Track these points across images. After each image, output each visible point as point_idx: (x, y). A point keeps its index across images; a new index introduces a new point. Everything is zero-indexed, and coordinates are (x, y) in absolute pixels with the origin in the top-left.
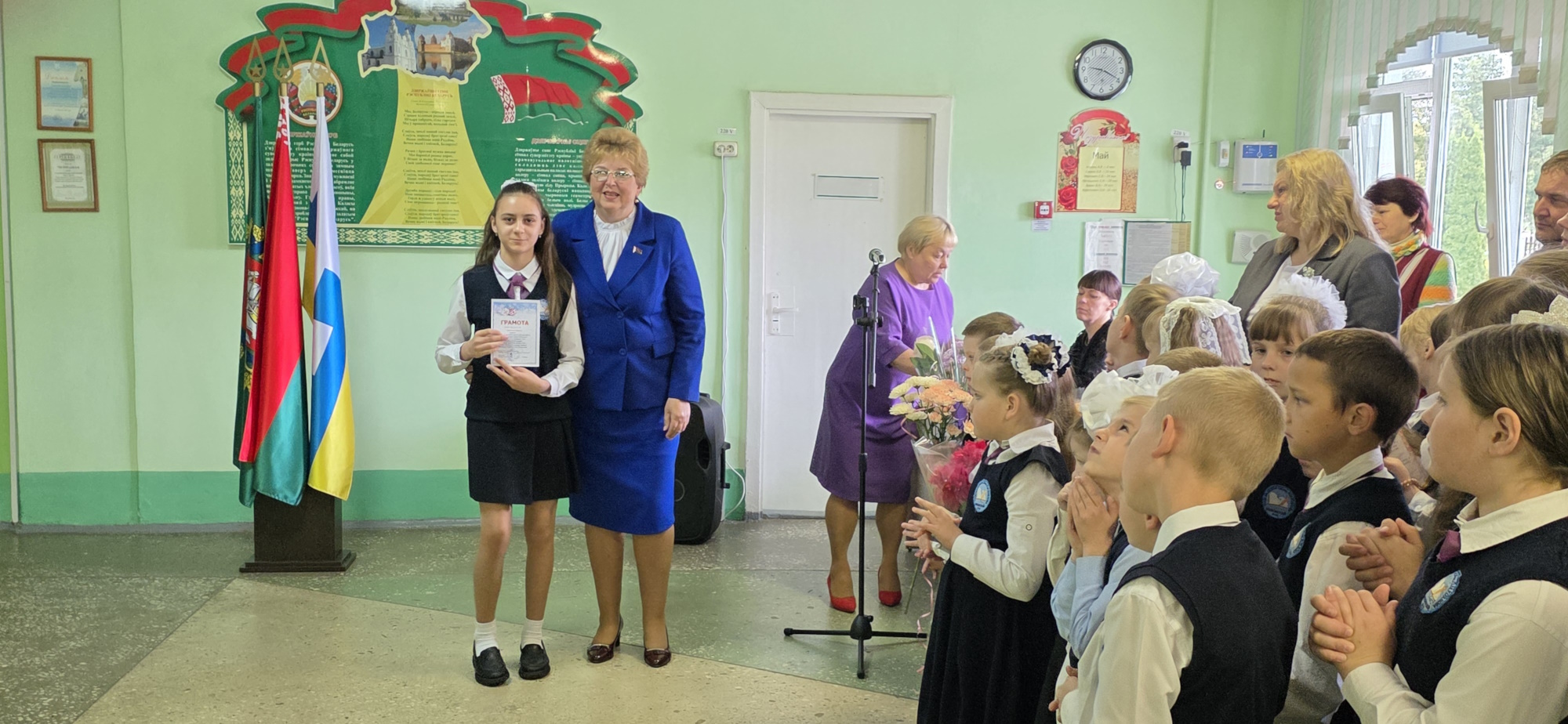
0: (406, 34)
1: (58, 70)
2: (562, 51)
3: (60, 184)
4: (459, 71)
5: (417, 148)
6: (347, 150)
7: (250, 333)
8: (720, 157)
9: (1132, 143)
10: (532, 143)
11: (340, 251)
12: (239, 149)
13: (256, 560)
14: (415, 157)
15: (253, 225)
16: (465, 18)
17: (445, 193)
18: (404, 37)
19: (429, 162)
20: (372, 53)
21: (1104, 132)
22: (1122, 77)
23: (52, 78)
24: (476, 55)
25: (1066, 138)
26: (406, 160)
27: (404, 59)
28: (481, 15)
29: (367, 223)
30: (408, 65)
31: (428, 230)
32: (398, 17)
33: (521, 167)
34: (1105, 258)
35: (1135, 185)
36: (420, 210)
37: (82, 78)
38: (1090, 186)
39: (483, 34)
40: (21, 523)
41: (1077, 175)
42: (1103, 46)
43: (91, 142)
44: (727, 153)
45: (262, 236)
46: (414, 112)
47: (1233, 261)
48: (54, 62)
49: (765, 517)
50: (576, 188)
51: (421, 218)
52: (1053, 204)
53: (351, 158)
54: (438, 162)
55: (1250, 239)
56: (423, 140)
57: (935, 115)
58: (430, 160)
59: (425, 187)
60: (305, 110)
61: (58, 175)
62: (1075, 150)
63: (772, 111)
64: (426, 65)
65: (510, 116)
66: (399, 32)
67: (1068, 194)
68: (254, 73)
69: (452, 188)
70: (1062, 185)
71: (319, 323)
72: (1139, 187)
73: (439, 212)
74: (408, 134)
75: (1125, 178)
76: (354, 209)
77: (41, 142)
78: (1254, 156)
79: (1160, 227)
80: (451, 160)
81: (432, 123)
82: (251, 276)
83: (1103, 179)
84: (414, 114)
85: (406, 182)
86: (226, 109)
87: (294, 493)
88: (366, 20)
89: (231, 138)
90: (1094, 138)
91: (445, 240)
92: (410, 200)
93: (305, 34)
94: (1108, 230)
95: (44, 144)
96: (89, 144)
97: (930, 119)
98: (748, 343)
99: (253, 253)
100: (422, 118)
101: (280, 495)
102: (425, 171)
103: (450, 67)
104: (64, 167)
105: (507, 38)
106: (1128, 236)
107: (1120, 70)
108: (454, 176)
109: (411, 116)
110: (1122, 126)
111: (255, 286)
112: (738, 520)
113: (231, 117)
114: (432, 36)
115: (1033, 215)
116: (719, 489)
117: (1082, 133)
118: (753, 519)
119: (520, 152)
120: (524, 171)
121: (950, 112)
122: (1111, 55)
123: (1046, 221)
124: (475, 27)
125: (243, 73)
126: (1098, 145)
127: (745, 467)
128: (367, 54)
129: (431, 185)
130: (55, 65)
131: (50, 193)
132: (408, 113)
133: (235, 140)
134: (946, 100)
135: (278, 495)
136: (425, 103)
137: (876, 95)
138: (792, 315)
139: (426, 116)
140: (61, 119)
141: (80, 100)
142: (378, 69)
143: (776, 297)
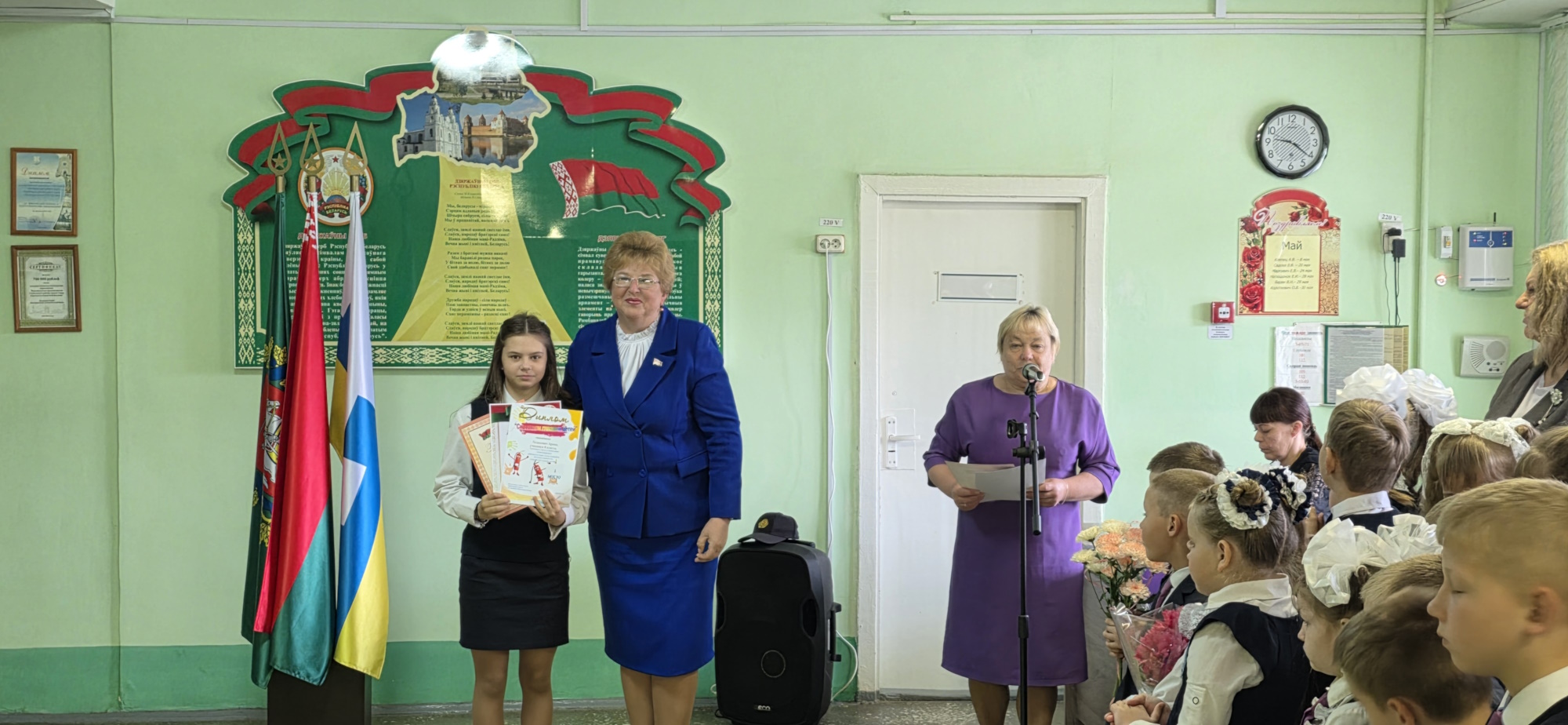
0: (449, 114)
1: (37, 164)
2: (635, 131)
3: (37, 299)
4: (512, 158)
5: (461, 249)
6: (378, 254)
7: (268, 476)
8: (824, 254)
9: (1330, 231)
10: (599, 241)
11: (374, 374)
12: (249, 254)
14: (459, 261)
15: (274, 345)
16: (520, 94)
17: (494, 303)
18: (448, 118)
19: (475, 265)
20: (409, 137)
21: (1295, 217)
22: (1315, 150)
23: (30, 173)
24: (532, 139)
25: (1249, 226)
26: (449, 264)
27: (447, 145)
28: (539, 90)
29: (400, 340)
30: (451, 151)
31: (473, 347)
32: (441, 95)
33: (586, 270)
34: (1301, 372)
35: (1336, 281)
36: (464, 324)
37: (65, 172)
38: (1279, 283)
39: (540, 112)
41: (1263, 269)
42: (1291, 114)
43: (74, 249)
44: (832, 248)
45: (284, 358)
46: (458, 206)
47: (1462, 372)
48: (34, 154)
49: (882, 697)
51: (465, 333)
52: (1234, 306)
53: (383, 263)
54: (486, 266)
55: (1482, 346)
56: (468, 239)
57: (1085, 199)
58: (477, 263)
59: (470, 296)
60: (329, 207)
61: (33, 289)
62: (1260, 239)
63: (885, 198)
64: (473, 151)
65: (572, 209)
66: (441, 113)
67: (1252, 293)
68: (277, 166)
69: (502, 296)
70: (1245, 281)
71: (350, 463)
72: (1340, 284)
73: (487, 326)
74: (451, 232)
75: (1323, 273)
76: (385, 324)
77: (15, 249)
78: (1484, 244)
79: (1369, 333)
80: (501, 263)
81: (480, 219)
82: (270, 406)
83: (1295, 274)
84: (459, 209)
85: (447, 290)
86: (236, 206)
87: (318, 670)
88: (403, 99)
89: (241, 241)
90: (1283, 225)
92: (452, 312)
93: (328, 116)
94: (1303, 336)
95: (19, 251)
96: (72, 251)
97: (1080, 204)
98: (859, 478)
99: (272, 378)
100: (467, 214)
101: (301, 673)
102: (470, 277)
103: (501, 153)
104: (42, 279)
105: (569, 116)
106: (1330, 344)
107: (1313, 143)
108: (505, 282)
109: (455, 211)
110: (1318, 209)
111: (276, 418)
112: (850, 702)
113: (241, 216)
114: (480, 116)
115: (1209, 319)
116: (829, 662)
117: (1268, 218)
118: (868, 700)
119: (585, 252)
120: (587, 274)
121: (1103, 195)
122: (1301, 124)
123: (1226, 326)
124: (531, 105)
125: (256, 165)
126: (1288, 233)
127: (857, 634)
128: (403, 138)
129: (477, 293)
130: (33, 159)
131: (23, 310)
132: (452, 209)
133: (245, 244)
134: (1099, 181)
135: (299, 673)
136: (471, 196)
137: (1013, 176)
138: (913, 444)
139: (472, 212)
140: (40, 222)
141: (61, 199)
142: (416, 156)
143: (891, 423)
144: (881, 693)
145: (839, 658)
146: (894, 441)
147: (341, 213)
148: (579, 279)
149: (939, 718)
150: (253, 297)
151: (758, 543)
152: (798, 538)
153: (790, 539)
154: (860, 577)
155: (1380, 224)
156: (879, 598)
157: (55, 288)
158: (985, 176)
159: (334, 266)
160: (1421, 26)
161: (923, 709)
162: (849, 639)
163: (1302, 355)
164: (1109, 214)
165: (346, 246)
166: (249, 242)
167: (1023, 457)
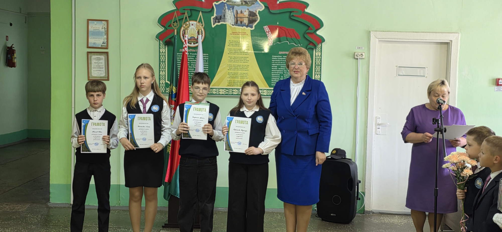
0: (230, 10)
1: (96, 25)
2: (293, 16)
3: (95, 70)
4: (251, 24)
5: (233, 56)
6: (206, 57)
8: (358, 59)
10: (279, 54)
12: (164, 56)
13: (168, 222)
14: (233, 59)
15: (173, 86)
16: (254, 3)
17: (244, 74)
18: (230, 11)
20: (217, 17)
23: (93, 28)
24: (258, 18)
26: (229, 61)
27: (229, 20)
30: (231, 22)
31: (236, 89)
32: (228, 3)
33: (274, 64)
36: (233, 81)
37: (105, 28)
39: (261, 9)
43: (107, 53)
44: (360, 57)
45: (176, 91)
46: (233, 41)
48: (95, 21)
49: (373, 213)
51: (234, 84)
53: (207, 60)
54: (241, 61)
56: (236, 52)
57: (451, 41)
58: (238, 60)
59: (236, 72)
60: (190, 41)
61: (94, 66)
63: (379, 40)
64: (238, 22)
65: (271, 43)
66: (228, 9)
68: (174, 26)
69: (246, 72)
73: (241, 82)
77: (88, 53)
80: (246, 61)
81: (240, 46)
85: (228, 70)
86: (160, 40)
88: (215, 4)
89: (161, 52)
92: (230, 77)
93: (191, 10)
95: (89, 54)
96: (106, 54)
97: (449, 43)
98: (367, 137)
99: (172, 98)
100: (235, 44)
102: (236, 65)
103: (247, 23)
104: (97, 63)
105: (271, 10)
108: (247, 67)
109: (231, 43)
112: (362, 214)
113: (161, 43)
114: (240, 10)
115: (495, 84)
116: (356, 200)
118: (368, 214)
119: (274, 57)
120: (275, 65)
121: (458, 39)
123: (501, 87)
124: (258, 7)
125: (167, 26)
127: (365, 191)
128: (215, 18)
129: (238, 71)
130: (94, 23)
131: (91, 73)
132: (230, 42)
133: (163, 52)
134: (457, 35)
136: (237, 38)
137: (425, 32)
138: (386, 126)
139: (237, 43)
140: (96, 44)
141: (104, 36)
142: (219, 24)
143: (379, 118)
144: (373, 211)
145: (360, 199)
146: (380, 125)
147: (194, 43)
148: (272, 67)
149: (394, 221)
150: (165, 70)
151: (332, 158)
152: (346, 157)
153: (343, 157)
154: (366, 172)
156: (373, 179)
157: (101, 66)
158: (416, 32)
159: (191, 61)
161: (388, 218)
162: (362, 192)
164: (460, 46)
165: (195, 54)
166: (164, 52)
167: (438, 131)
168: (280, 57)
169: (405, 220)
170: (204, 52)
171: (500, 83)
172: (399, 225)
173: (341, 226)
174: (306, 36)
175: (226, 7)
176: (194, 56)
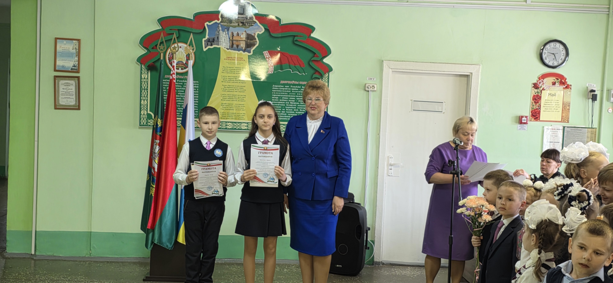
0: (225, 31)
1: (65, 44)
2: (296, 41)
3: (64, 97)
4: (248, 49)
5: (227, 84)
6: (196, 84)
7: (154, 169)
8: (369, 91)
9: (568, 89)
10: (281, 83)
11: (195, 131)
12: (146, 82)
13: (150, 275)
14: (227, 88)
15: (158, 118)
16: (253, 24)
17: (239, 105)
18: (224, 33)
19: (233, 91)
20: (209, 39)
22: (563, 58)
23: (62, 48)
24: (257, 42)
25: (536, 86)
26: (223, 90)
27: (224, 43)
28: (260, 23)
30: (225, 46)
31: (231, 122)
32: (222, 24)
33: (275, 94)
34: (553, 144)
35: (569, 109)
36: (227, 113)
37: (76, 48)
38: (546, 109)
39: (260, 32)
40: (36, 254)
41: (540, 104)
42: (554, 43)
44: (371, 89)
45: (161, 124)
46: (227, 67)
48: (64, 40)
49: (383, 264)
50: (300, 104)
51: (228, 116)
52: (528, 118)
53: (198, 88)
54: (237, 91)
56: (230, 80)
57: (472, 73)
59: (230, 102)
60: (177, 66)
61: (63, 93)
62: (540, 91)
63: (393, 70)
64: (234, 46)
65: (271, 70)
66: (222, 30)
67: (536, 113)
68: (160, 49)
69: (243, 103)
70: (533, 108)
72: (571, 110)
73: (236, 114)
74: (224, 77)
75: (564, 106)
77: (55, 77)
79: (581, 130)
80: (243, 90)
81: (235, 73)
82: (156, 142)
84: (227, 68)
85: (222, 100)
86: (141, 64)
87: (171, 244)
88: (207, 25)
89: (143, 77)
90: (549, 86)
91: (238, 127)
92: (223, 108)
93: (179, 30)
94: (555, 130)
95: (57, 78)
96: (77, 79)
97: (469, 75)
98: (378, 179)
99: (156, 131)
100: (230, 70)
101: (165, 245)
102: (231, 95)
103: (244, 47)
104: (66, 89)
105: (271, 34)
106: (565, 134)
107: (563, 55)
108: (244, 97)
109: (226, 69)
110: (563, 81)
111: (157, 147)
112: (371, 265)
113: (143, 68)
114: (237, 32)
115: (518, 122)
116: (365, 250)
117: (543, 84)
118: (378, 265)
119: (275, 87)
121: (479, 72)
122: (558, 47)
123: (525, 125)
124: (257, 29)
125: (150, 48)
126: (551, 90)
127: (374, 239)
128: (207, 40)
129: (233, 101)
130: (63, 42)
131: (58, 100)
132: (224, 68)
134: (478, 66)
135: (164, 245)
136: (232, 63)
137: (444, 63)
138: (399, 167)
139: (232, 69)
140: (65, 67)
141: (74, 58)
142: (212, 47)
143: (391, 158)
144: (383, 262)
145: (368, 248)
146: (392, 165)
147: (182, 68)
148: (273, 98)
149: (406, 273)
150: (147, 99)
152: (354, 201)
153: (351, 202)
154: (377, 217)
155: (587, 87)
156: (384, 226)
157: (70, 93)
158: (433, 63)
159: (178, 89)
160: (607, 10)
161: (399, 269)
162: (372, 241)
163: (554, 138)
164: (481, 79)
165: (183, 81)
166: (146, 78)
167: (454, 174)
168: (281, 86)
169: (417, 272)
170: (195, 79)
171: (523, 121)
172: (411, 278)
173: (347, 279)
174: (312, 64)
175: (220, 28)
176: (182, 84)
